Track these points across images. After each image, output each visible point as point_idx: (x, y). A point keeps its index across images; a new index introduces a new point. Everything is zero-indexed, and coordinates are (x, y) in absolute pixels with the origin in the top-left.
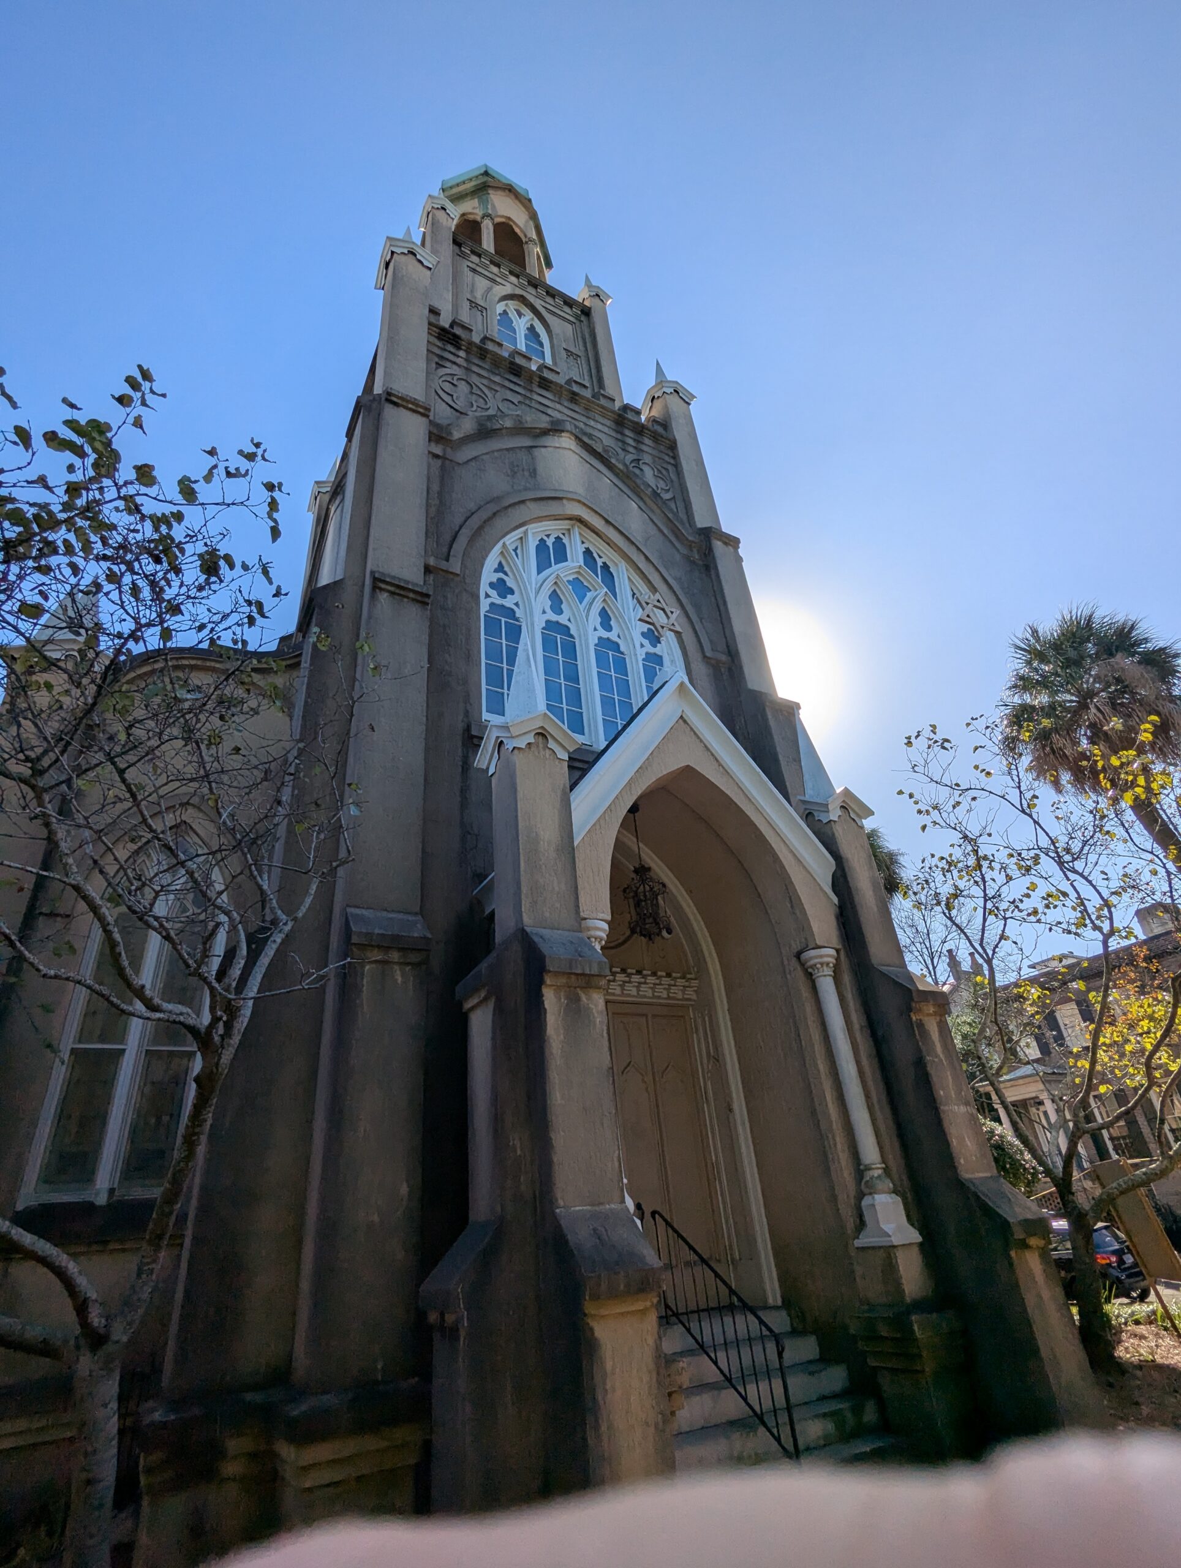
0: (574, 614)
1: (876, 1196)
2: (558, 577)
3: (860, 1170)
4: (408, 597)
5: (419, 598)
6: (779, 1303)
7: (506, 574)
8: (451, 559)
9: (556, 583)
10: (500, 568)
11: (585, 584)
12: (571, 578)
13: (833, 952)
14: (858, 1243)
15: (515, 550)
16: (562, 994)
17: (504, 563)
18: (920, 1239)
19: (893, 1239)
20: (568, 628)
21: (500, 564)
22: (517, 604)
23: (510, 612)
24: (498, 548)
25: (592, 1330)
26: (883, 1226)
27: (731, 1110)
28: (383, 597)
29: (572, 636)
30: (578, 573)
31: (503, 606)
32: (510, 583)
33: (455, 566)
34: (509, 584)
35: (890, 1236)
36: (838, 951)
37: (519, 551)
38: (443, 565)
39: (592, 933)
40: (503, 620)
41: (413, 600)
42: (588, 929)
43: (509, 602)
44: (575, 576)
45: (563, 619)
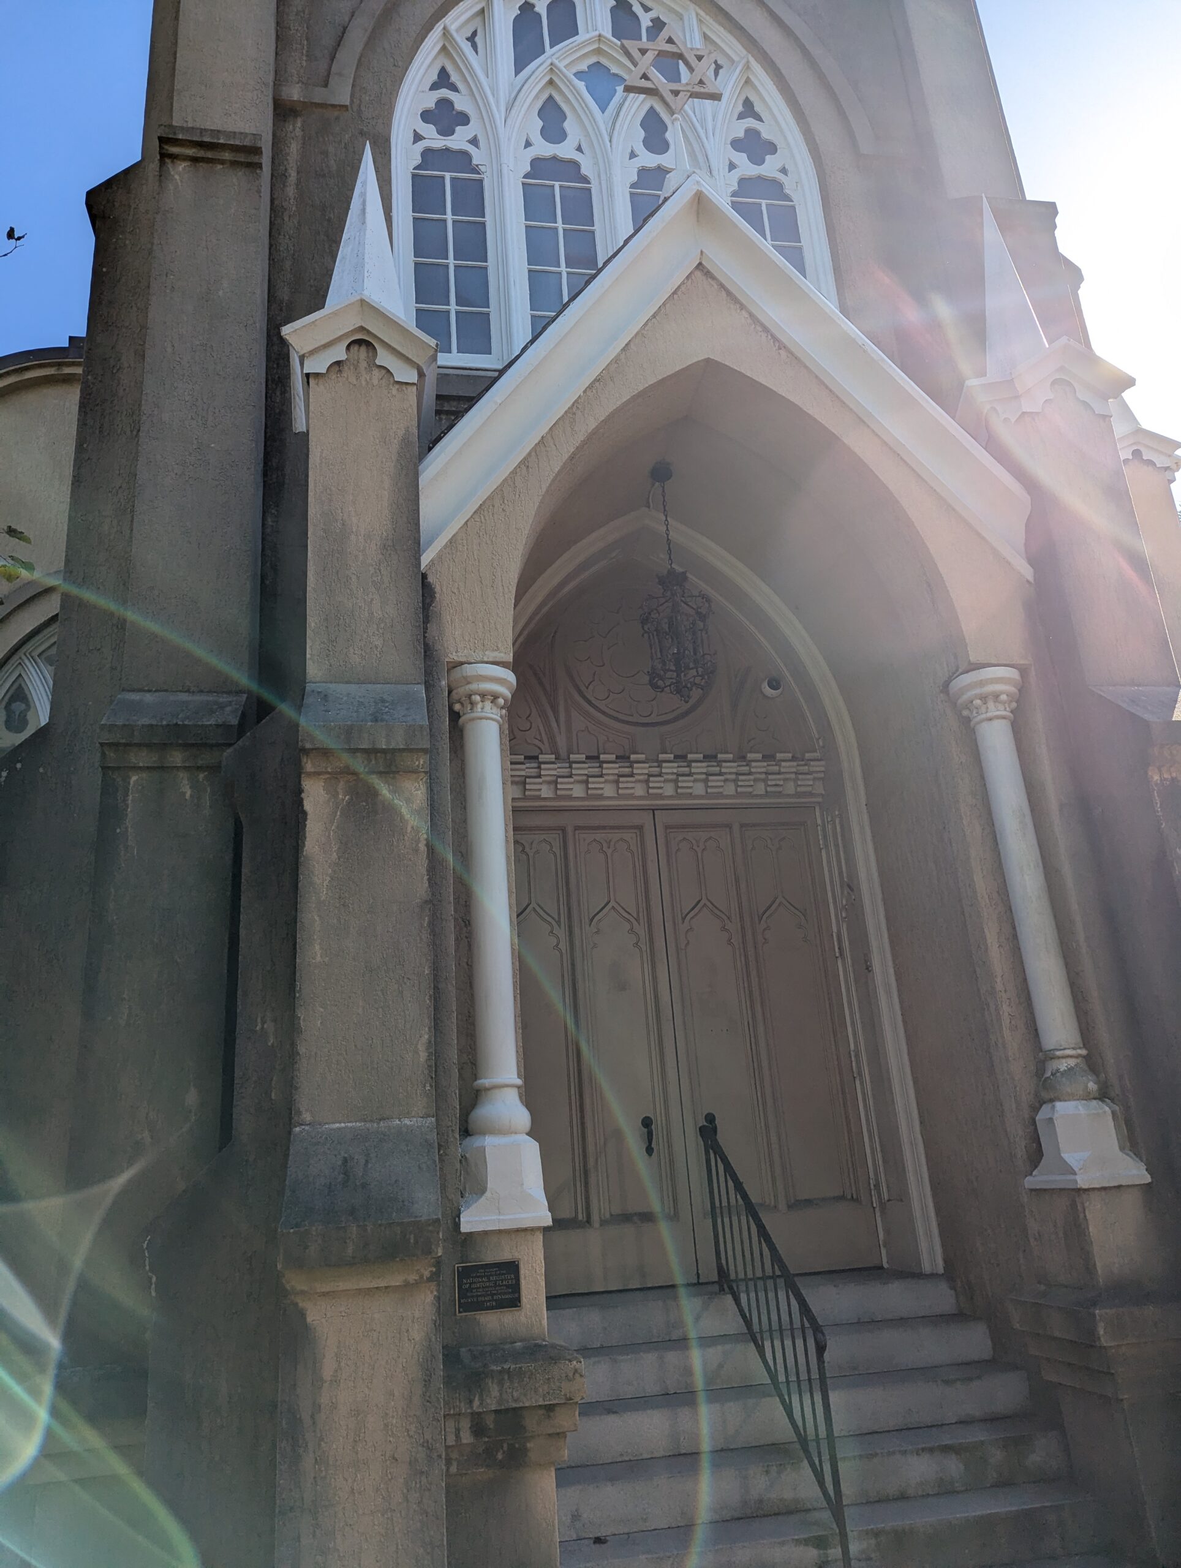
0: (587, 135)
1: (1058, 1104)
2: (552, 69)
3: (1041, 1057)
4: (222, 162)
5: (241, 158)
6: (941, 1270)
7: (454, 88)
8: (333, 81)
9: (551, 82)
10: (443, 80)
11: (614, 70)
12: (583, 66)
13: (1013, 674)
14: (1030, 1182)
15: (471, 39)
16: (342, 784)
17: (450, 69)
18: (1148, 1179)
19: (1078, 1178)
20: (576, 165)
21: (443, 73)
22: (474, 142)
23: (462, 160)
24: (432, 42)
25: (302, 1315)
26: (1065, 1156)
27: (869, 969)
28: (179, 171)
29: (586, 180)
30: (599, 51)
31: (447, 150)
32: (461, 102)
33: (341, 93)
34: (458, 106)
35: (1075, 1174)
36: (1023, 671)
37: (478, 39)
38: (319, 95)
39: (474, 686)
40: (448, 176)
41: (234, 164)
42: (468, 681)
43: (458, 140)
44: (593, 60)
45: (565, 150)
